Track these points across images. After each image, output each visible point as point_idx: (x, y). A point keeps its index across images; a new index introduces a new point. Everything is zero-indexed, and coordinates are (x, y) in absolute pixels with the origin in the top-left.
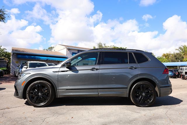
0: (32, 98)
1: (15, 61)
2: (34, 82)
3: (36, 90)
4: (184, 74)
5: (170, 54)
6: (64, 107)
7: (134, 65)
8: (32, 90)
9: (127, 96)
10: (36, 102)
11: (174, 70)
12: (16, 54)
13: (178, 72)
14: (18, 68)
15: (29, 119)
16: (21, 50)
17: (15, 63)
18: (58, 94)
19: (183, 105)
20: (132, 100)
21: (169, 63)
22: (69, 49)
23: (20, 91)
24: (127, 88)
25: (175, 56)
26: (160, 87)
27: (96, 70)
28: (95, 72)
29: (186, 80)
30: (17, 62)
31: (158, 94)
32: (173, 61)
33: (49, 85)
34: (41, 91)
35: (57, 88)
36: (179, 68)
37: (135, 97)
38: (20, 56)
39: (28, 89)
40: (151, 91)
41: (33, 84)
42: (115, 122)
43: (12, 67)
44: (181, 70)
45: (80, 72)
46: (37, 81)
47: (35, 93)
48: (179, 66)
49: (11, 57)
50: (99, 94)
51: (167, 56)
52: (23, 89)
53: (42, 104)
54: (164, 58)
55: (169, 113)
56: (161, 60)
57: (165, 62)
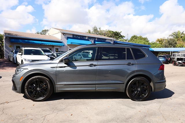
0: (30, 93)
1: (8, 45)
2: (32, 78)
3: (34, 85)
4: (176, 60)
5: (164, 40)
6: (62, 100)
7: (131, 61)
8: (31, 85)
9: (124, 91)
10: (35, 96)
11: (167, 56)
12: (8, 38)
13: (170, 58)
14: (12, 53)
15: (30, 117)
16: (14, 33)
17: (9, 47)
18: (56, 89)
19: (175, 98)
20: (128, 95)
21: (162, 48)
22: (64, 34)
23: (19, 86)
24: (124, 84)
25: (169, 42)
26: (156, 83)
27: (94, 66)
28: (93, 68)
29: (177, 66)
30: (10, 46)
31: (153, 89)
32: (166, 47)
33: (48, 81)
34: (40, 86)
35: (56, 84)
36: (172, 54)
37: (131, 92)
38: (13, 40)
39: (26, 84)
40: (146, 86)
41: (31, 80)
42: (112, 120)
43: (6, 51)
44: (173, 56)
45: (78, 68)
46: (35, 76)
47: (33, 88)
48: (172, 52)
49: (4, 40)
50: (97, 90)
51: (161, 41)
52: (21, 84)
53: (41, 98)
54: (158, 43)
55: (162, 108)
56: (155, 45)
57: (158, 47)
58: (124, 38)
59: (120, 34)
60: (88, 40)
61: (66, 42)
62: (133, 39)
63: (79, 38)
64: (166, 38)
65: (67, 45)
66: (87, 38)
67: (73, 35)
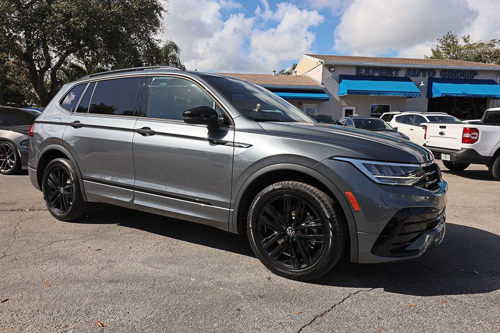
22: (330, 67)
60: (406, 79)
61: (337, 91)
63: (377, 74)
65: (339, 99)
66: (402, 74)
67: (359, 68)
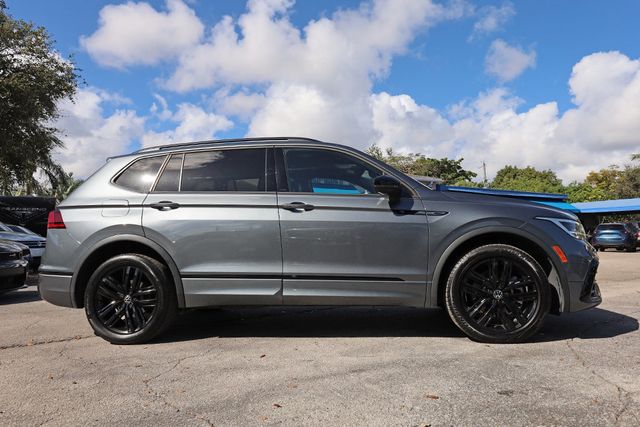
5: (614, 174)
21: (609, 201)
25: (632, 179)
32: (622, 196)
51: (603, 180)
54: (594, 186)
56: (582, 194)
57: (595, 199)
58: (473, 179)
59: (459, 167)
62: (506, 178)
64: (622, 169)
